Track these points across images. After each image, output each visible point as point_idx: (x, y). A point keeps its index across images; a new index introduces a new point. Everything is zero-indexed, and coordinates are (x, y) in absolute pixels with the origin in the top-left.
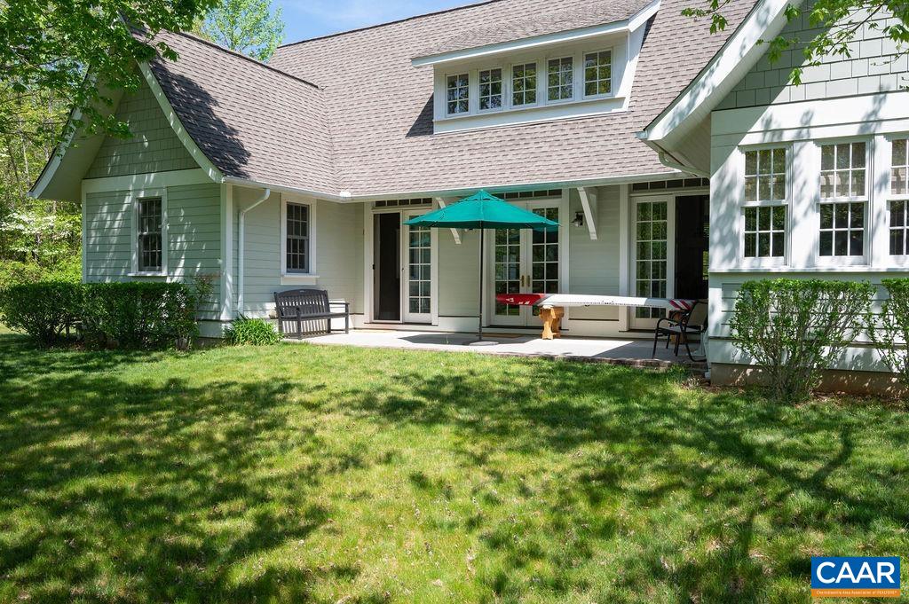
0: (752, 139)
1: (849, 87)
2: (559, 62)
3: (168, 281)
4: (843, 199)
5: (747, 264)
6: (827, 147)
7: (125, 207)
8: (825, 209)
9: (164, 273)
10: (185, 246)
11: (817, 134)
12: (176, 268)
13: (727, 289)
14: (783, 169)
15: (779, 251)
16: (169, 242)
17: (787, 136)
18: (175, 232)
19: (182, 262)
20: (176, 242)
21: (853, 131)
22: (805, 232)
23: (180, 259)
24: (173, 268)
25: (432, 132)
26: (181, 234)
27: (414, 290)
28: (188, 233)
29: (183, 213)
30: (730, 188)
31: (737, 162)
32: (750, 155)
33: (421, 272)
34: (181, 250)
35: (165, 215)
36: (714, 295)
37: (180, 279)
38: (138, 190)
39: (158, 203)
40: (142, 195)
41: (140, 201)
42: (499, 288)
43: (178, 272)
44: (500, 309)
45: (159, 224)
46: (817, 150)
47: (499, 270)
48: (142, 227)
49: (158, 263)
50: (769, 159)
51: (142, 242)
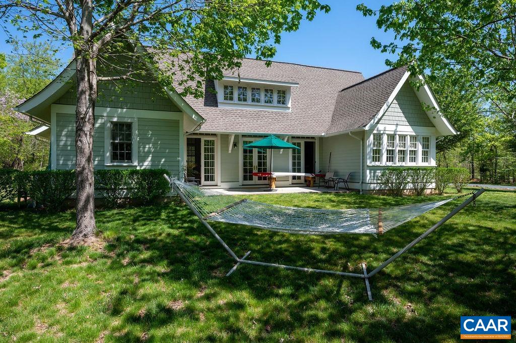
0: (374, 132)
1: (392, 122)
2: (269, 90)
3: (138, 168)
4: (390, 149)
8: (387, 150)
9: (136, 164)
10: (153, 150)
11: (387, 132)
12: (145, 161)
13: (370, 170)
14: (380, 140)
15: (379, 161)
16: (139, 148)
17: (382, 132)
18: (144, 141)
19: (150, 159)
20: (144, 148)
21: (393, 133)
22: (384, 155)
23: (148, 157)
24: (142, 160)
25: (217, 106)
26: (149, 144)
27: (207, 171)
28: (155, 143)
29: (150, 132)
30: (371, 144)
31: (372, 137)
32: (374, 136)
33: (210, 164)
34: (149, 152)
35: (135, 132)
36: (368, 172)
37: (147, 167)
38: (110, 116)
39: (129, 126)
40: (115, 120)
41: (112, 122)
42: (245, 171)
43: (146, 163)
44: (245, 178)
45: (129, 136)
46: (387, 136)
47: (245, 164)
48: (114, 138)
49: (129, 158)
50: (378, 137)
51: (114, 146)
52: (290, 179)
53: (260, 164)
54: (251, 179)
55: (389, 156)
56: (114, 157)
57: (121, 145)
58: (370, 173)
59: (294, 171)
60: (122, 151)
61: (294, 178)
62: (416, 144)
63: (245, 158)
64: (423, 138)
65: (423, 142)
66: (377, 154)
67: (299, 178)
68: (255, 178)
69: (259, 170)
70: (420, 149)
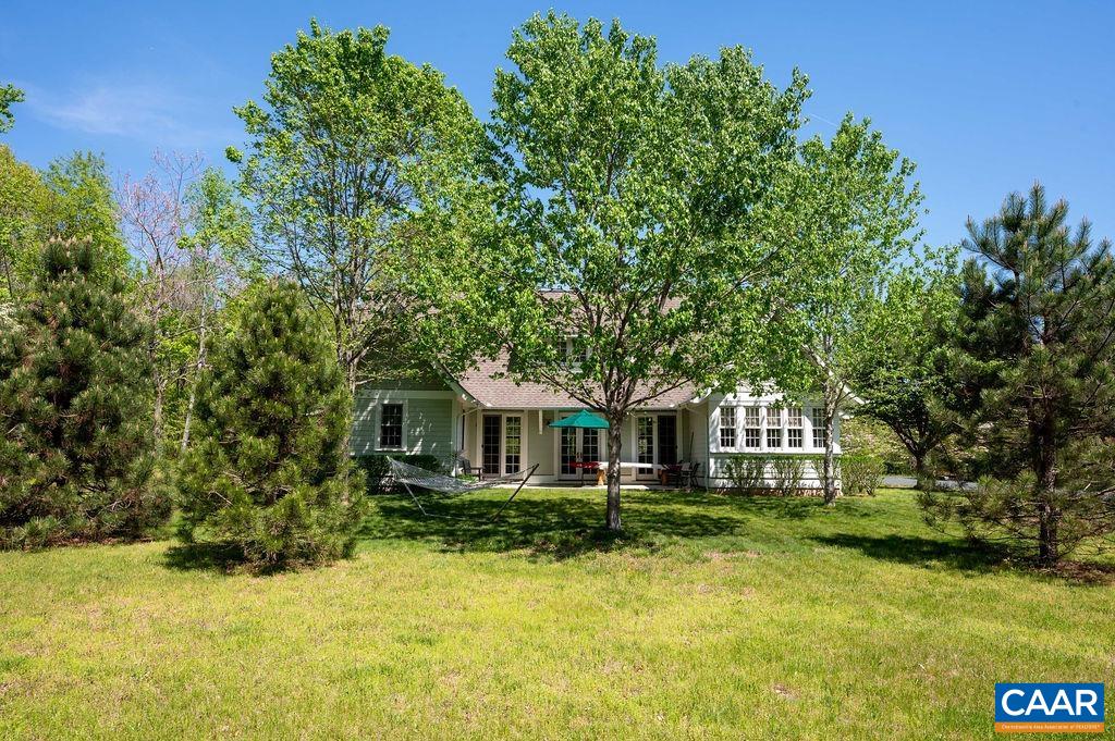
0: (722, 404)
3: (408, 454)
4: (752, 427)
5: (722, 449)
6: (747, 408)
7: (369, 408)
8: (747, 430)
9: (405, 449)
10: (423, 434)
11: (743, 404)
12: (415, 446)
13: (716, 459)
14: (733, 415)
15: (733, 445)
16: (409, 431)
17: (734, 404)
18: (413, 426)
19: (420, 443)
20: (414, 432)
22: (741, 438)
23: (419, 441)
24: (411, 447)
26: (420, 427)
27: (509, 459)
28: (426, 427)
29: (422, 414)
31: (718, 410)
32: (722, 410)
33: (514, 451)
34: (420, 436)
35: (406, 415)
36: (712, 461)
37: (418, 453)
38: (382, 399)
39: (400, 408)
40: (386, 402)
41: (384, 405)
42: (564, 459)
43: (416, 449)
44: (564, 470)
45: (400, 420)
46: (744, 410)
47: (564, 450)
48: (385, 421)
49: (399, 443)
50: (729, 412)
51: (385, 430)
52: (634, 473)
53: (586, 450)
54: (573, 471)
55: (750, 438)
56: (384, 443)
57: (391, 428)
58: (715, 463)
59: (641, 460)
60: (392, 436)
61: (641, 471)
62: (800, 420)
63: (564, 440)
64: (814, 410)
65: (815, 415)
66: (729, 436)
67: (650, 471)
68: (579, 470)
69: (586, 460)
70: (808, 426)
